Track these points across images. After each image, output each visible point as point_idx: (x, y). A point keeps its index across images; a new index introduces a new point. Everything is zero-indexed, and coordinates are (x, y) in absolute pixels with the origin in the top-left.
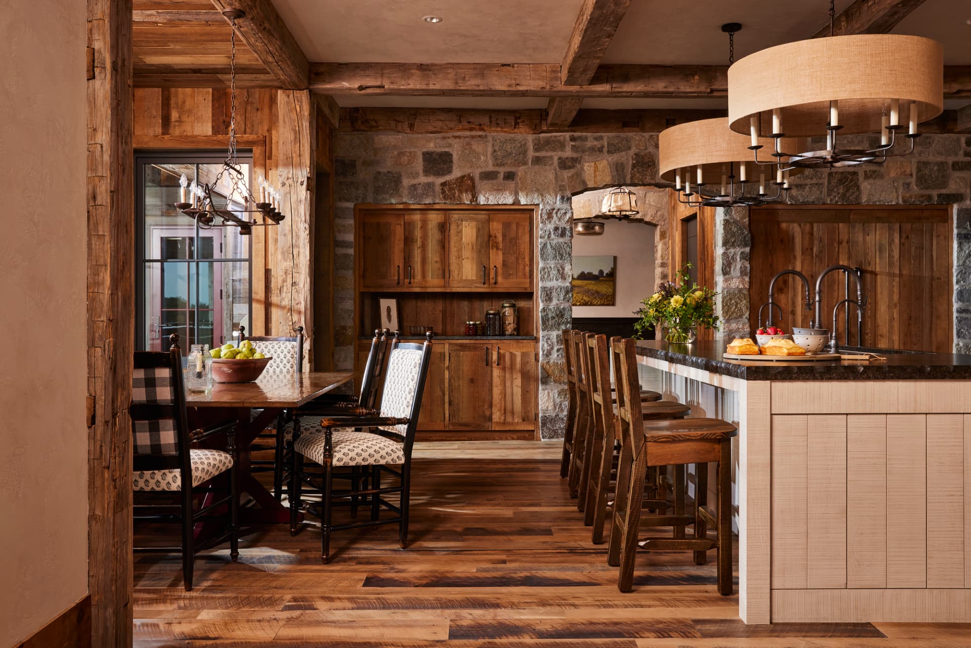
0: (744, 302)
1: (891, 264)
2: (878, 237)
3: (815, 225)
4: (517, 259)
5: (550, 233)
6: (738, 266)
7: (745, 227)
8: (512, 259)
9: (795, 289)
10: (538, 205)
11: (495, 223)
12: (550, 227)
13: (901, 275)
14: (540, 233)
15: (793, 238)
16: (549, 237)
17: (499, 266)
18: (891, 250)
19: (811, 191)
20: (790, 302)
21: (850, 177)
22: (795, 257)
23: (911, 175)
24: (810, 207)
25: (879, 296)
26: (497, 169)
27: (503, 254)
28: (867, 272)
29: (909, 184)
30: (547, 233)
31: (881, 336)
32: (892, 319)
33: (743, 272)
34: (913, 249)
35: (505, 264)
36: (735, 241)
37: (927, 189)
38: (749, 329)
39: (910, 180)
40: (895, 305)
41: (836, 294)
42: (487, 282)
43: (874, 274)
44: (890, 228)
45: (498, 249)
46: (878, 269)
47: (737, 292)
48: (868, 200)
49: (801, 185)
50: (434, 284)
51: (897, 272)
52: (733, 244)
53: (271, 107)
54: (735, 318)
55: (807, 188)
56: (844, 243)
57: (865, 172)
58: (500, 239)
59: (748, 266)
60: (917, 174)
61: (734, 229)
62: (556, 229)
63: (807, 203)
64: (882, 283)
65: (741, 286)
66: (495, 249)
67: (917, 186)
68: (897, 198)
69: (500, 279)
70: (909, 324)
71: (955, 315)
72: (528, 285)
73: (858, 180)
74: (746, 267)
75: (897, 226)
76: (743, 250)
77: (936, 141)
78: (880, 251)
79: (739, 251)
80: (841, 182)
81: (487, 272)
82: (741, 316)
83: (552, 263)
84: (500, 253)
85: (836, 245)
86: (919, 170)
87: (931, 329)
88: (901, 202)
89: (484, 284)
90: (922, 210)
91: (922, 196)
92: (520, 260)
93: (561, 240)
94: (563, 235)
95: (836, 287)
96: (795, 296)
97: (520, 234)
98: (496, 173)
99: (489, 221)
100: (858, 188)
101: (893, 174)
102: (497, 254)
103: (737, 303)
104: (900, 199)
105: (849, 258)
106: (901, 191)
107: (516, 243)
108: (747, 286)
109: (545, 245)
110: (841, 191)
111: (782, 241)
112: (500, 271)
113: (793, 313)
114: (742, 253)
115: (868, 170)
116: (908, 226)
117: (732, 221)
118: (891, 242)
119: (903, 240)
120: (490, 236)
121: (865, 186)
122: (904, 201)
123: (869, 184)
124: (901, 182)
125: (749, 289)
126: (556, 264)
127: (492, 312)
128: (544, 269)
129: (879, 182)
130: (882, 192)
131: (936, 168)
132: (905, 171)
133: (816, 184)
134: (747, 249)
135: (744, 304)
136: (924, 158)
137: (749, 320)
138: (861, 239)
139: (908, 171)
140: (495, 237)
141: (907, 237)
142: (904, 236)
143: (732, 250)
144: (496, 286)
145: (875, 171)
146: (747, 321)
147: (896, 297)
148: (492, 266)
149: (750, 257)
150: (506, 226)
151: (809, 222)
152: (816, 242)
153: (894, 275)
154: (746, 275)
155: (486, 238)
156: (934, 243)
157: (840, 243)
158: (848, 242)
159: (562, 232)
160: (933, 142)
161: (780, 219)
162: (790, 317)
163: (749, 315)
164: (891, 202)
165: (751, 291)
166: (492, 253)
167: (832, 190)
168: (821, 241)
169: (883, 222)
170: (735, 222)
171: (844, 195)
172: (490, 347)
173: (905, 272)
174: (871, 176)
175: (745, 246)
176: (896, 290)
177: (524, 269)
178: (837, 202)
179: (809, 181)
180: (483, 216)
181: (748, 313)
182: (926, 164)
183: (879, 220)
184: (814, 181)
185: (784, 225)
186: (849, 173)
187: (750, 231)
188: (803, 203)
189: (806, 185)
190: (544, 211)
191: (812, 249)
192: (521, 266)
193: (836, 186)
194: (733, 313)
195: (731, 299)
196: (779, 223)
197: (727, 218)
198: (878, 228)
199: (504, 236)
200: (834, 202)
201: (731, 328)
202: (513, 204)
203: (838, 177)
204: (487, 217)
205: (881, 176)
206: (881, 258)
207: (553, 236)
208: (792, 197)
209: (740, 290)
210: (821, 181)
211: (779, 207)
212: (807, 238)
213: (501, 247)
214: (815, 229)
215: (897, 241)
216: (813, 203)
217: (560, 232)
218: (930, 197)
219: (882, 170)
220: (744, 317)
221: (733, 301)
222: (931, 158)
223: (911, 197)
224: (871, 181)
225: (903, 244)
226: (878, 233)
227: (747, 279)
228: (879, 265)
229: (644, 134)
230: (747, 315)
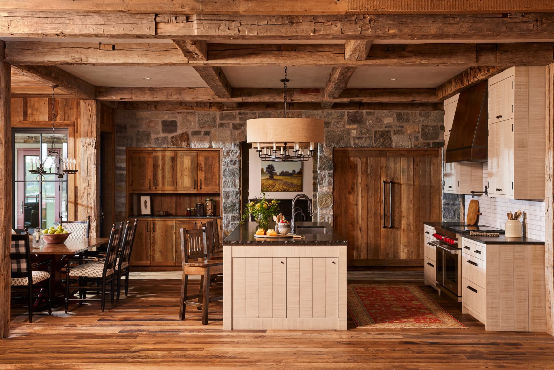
0: (330, 199)
1: (408, 179)
2: (402, 165)
3: (368, 158)
4: (212, 176)
5: (228, 163)
6: (327, 180)
7: (330, 160)
8: (210, 176)
9: (357, 192)
10: (222, 148)
11: (201, 157)
12: (228, 160)
13: (414, 185)
14: (223, 163)
15: (357, 165)
16: (227, 165)
17: (203, 179)
18: (409, 172)
19: (365, 141)
20: (355, 199)
21: (386, 134)
22: (358, 175)
23: (419, 132)
24: (366, 149)
25: (402, 196)
26: (200, 129)
27: (205, 173)
28: (396, 183)
29: (417, 137)
30: (226, 163)
31: (403, 217)
32: (409, 209)
33: (329, 184)
34: (421, 171)
35: (206, 179)
36: (325, 167)
37: (427, 140)
38: (332, 213)
39: (418, 135)
40: (411, 201)
41: (379, 195)
42: (196, 188)
43: (400, 184)
44: (408, 160)
45: (202, 171)
46: (402, 182)
47: (326, 194)
48: (396, 146)
49: (360, 138)
50: (169, 189)
51: (412, 183)
52: (324, 169)
53: (77, 108)
54: (325, 207)
55: (363, 140)
56: (384, 168)
57: (394, 131)
58: (203, 165)
59: (332, 180)
60: (422, 132)
61: (325, 161)
62: (231, 161)
63: (364, 147)
64: (404, 188)
65: (328, 191)
66: (200, 171)
67: (422, 138)
68: (411, 144)
69: (203, 187)
70: (419, 211)
71: (442, 206)
72: (218, 190)
73: (390, 135)
74: (331, 181)
75: (412, 159)
76: (329, 172)
77: (432, 114)
78: (403, 172)
79: (327, 172)
80: (381, 136)
81: (196, 182)
82: (328, 206)
83: (229, 179)
84: (203, 173)
85: (380, 169)
86: (423, 130)
87: (430, 214)
88: (413, 146)
89: (195, 189)
90: (426, 151)
91: (424, 143)
92: (214, 177)
93: (234, 167)
94: (235, 164)
95: (379, 191)
96: (357, 195)
97: (214, 163)
98: (200, 132)
99: (197, 156)
100: (391, 139)
101: (409, 132)
102: (202, 174)
103: (326, 200)
104: (413, 145)
105: (387, 176)
106: (413, 140)
107: (212, 168)
108: (332, 191)
109: (225, 169)
110: (381, 141)
111: (351, 167)
112: (203, 182)
113: (357, 205)
114: (328, 173)
115: (396, 130)
116: (418, 159)
117: (323, 157)
118: (409, 168)
119: (415, 167)
120: (198, 164)
121: (394, 138)
122: (415, 146)
123: (396, 137)
124: (413, 136)
125: (333, 192)
126: (231, 179)
127: (199, 204)
128: (225, 182)
129: (402, 136)
130: (403, 141)
131: (431, 129)
132: (415, 130)
133: (368, 137)
134: (332, 172)
135: (330, 200)
136: (426, 123)
137: (333, 208)
138: (393, 165)
139: (417, 130)
140: (201, 164)
141: (417, 165)
142: (416, 164)
143: (323, 172)
144: (201, 190)
145: (399, 131)
146: (331, 209)
147: (411, 197)
148: (199, 180)
149: (333, 176)
150: (207, 158)
151: (365, 157)
152: (369, 168)
153: (410, 185)
154: (331, 185)
155: (196, 165)
156: (432, 168)
157: (381, 168)
158: (386, 167)
159: (234, 162)
160: (430, 115)
161: (350, 155)
162: (355, 207)
163: (333, 206)
164: (408, 146)
165: (334, 193)
166: (199, 173)
167: (377, 140)
168: (371, 167)
169: (404, 157)
170: (325, 157)
171: (383, 143)
172: (197, 222)
173: (416, 183)
174: (397, 133)
175: (331, 170)
176: (411, 193)
177: (216, 181)
178: (379, 147)
179: (364, 136)
180: (194, 154)
181: (332, 205)
182: (427, 126)
183: (403, 155)
184: (367, 135)
185: (352, 159)
186: (385, 131)
187: (334, 162)
188: (361, 147)
189: (363, 137)
190: (225, 152)
191: (367, 171)
192: (214, 180)
193: (379, 138)
194: (324, 205)
195: (323, 198)
196: (349, 158)
197: (321, 155)
198: (402, 160)
199: (205, 164)
200: (378, 146)
201: (323, 213)
202: (209, 148)
203: (380, 133)
204: (196, 154)
205: (403, 133)
206: (403, 176)
207: (229, 165)
208: (355, 144)
209: (328, 193)
210: (371, 136)
211: (350, 149)
212: (364, 165)
213: (204, 169)
214: (368, 161)
215: (412, 167)
216: (367, 147)
217: (233, 162)
218: (428, 144)
219: (403, 129)
220: (330, 207)
221: (324, 199)
222: (429, 123)
223: (418, 144)
224: (397, 135)
225: (415, 169)
226: (402, 163)
227: (332, 187)
228: (403, 180)
229: (277, 111)
230: (332, 206)
